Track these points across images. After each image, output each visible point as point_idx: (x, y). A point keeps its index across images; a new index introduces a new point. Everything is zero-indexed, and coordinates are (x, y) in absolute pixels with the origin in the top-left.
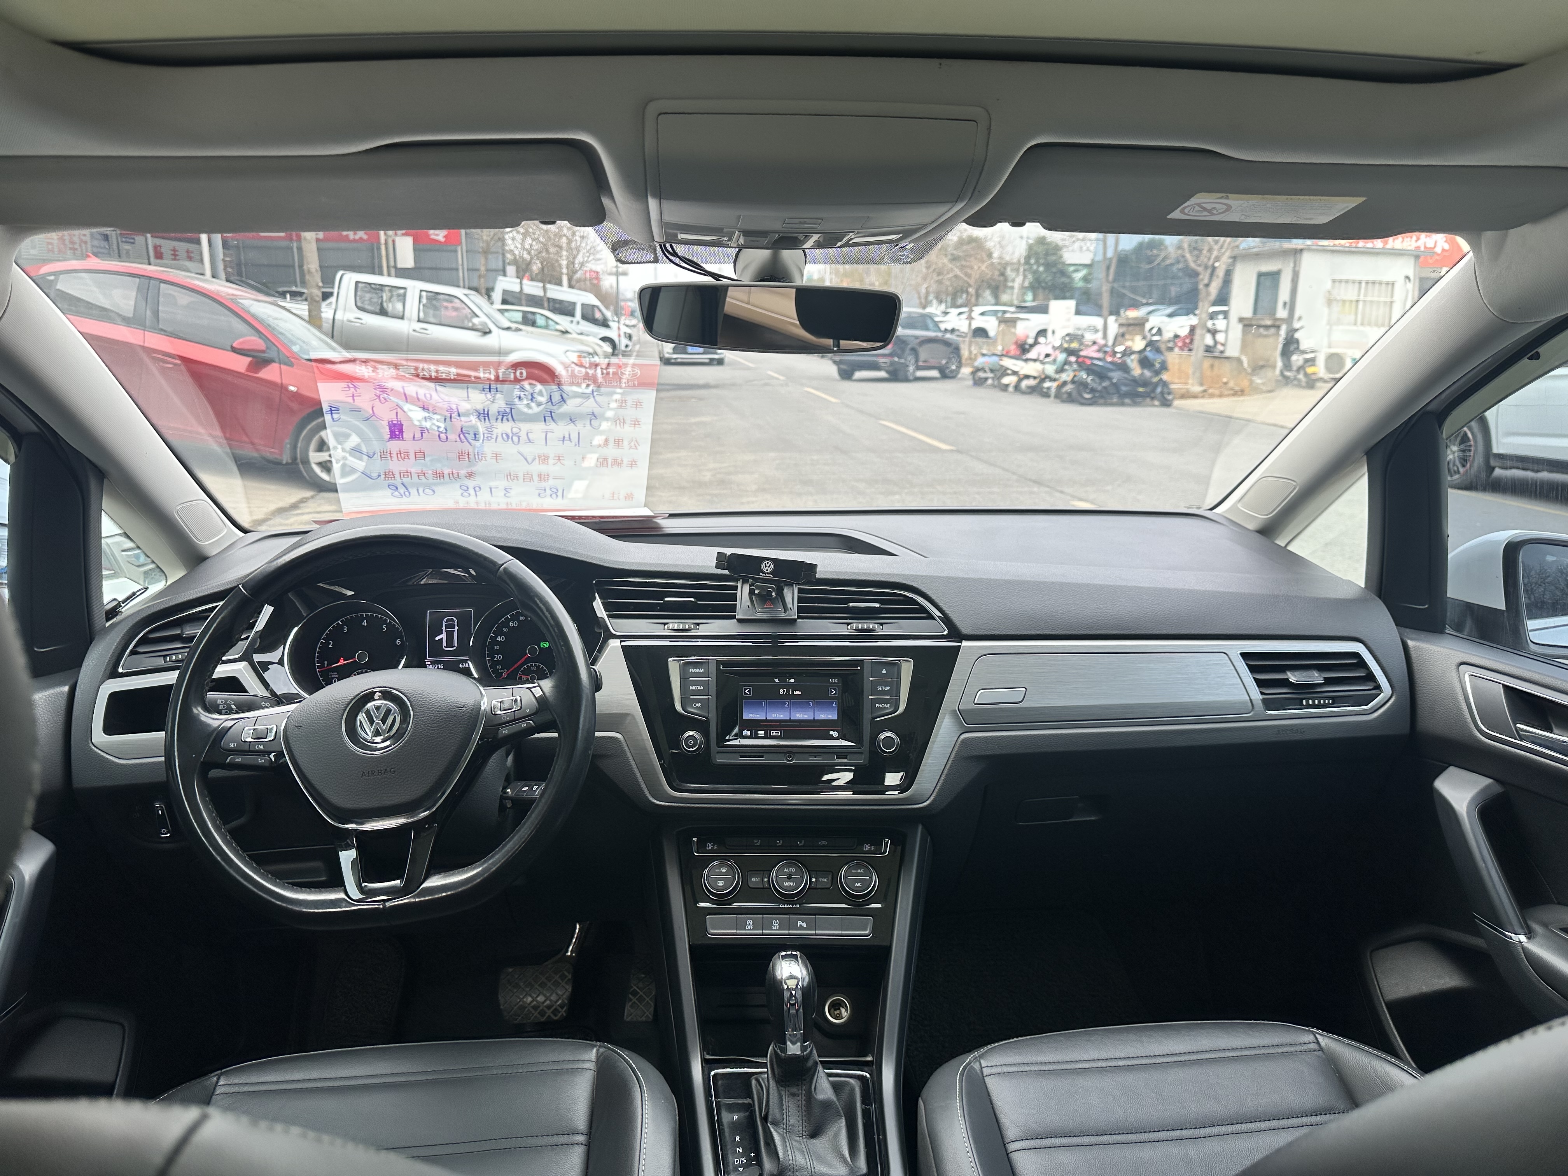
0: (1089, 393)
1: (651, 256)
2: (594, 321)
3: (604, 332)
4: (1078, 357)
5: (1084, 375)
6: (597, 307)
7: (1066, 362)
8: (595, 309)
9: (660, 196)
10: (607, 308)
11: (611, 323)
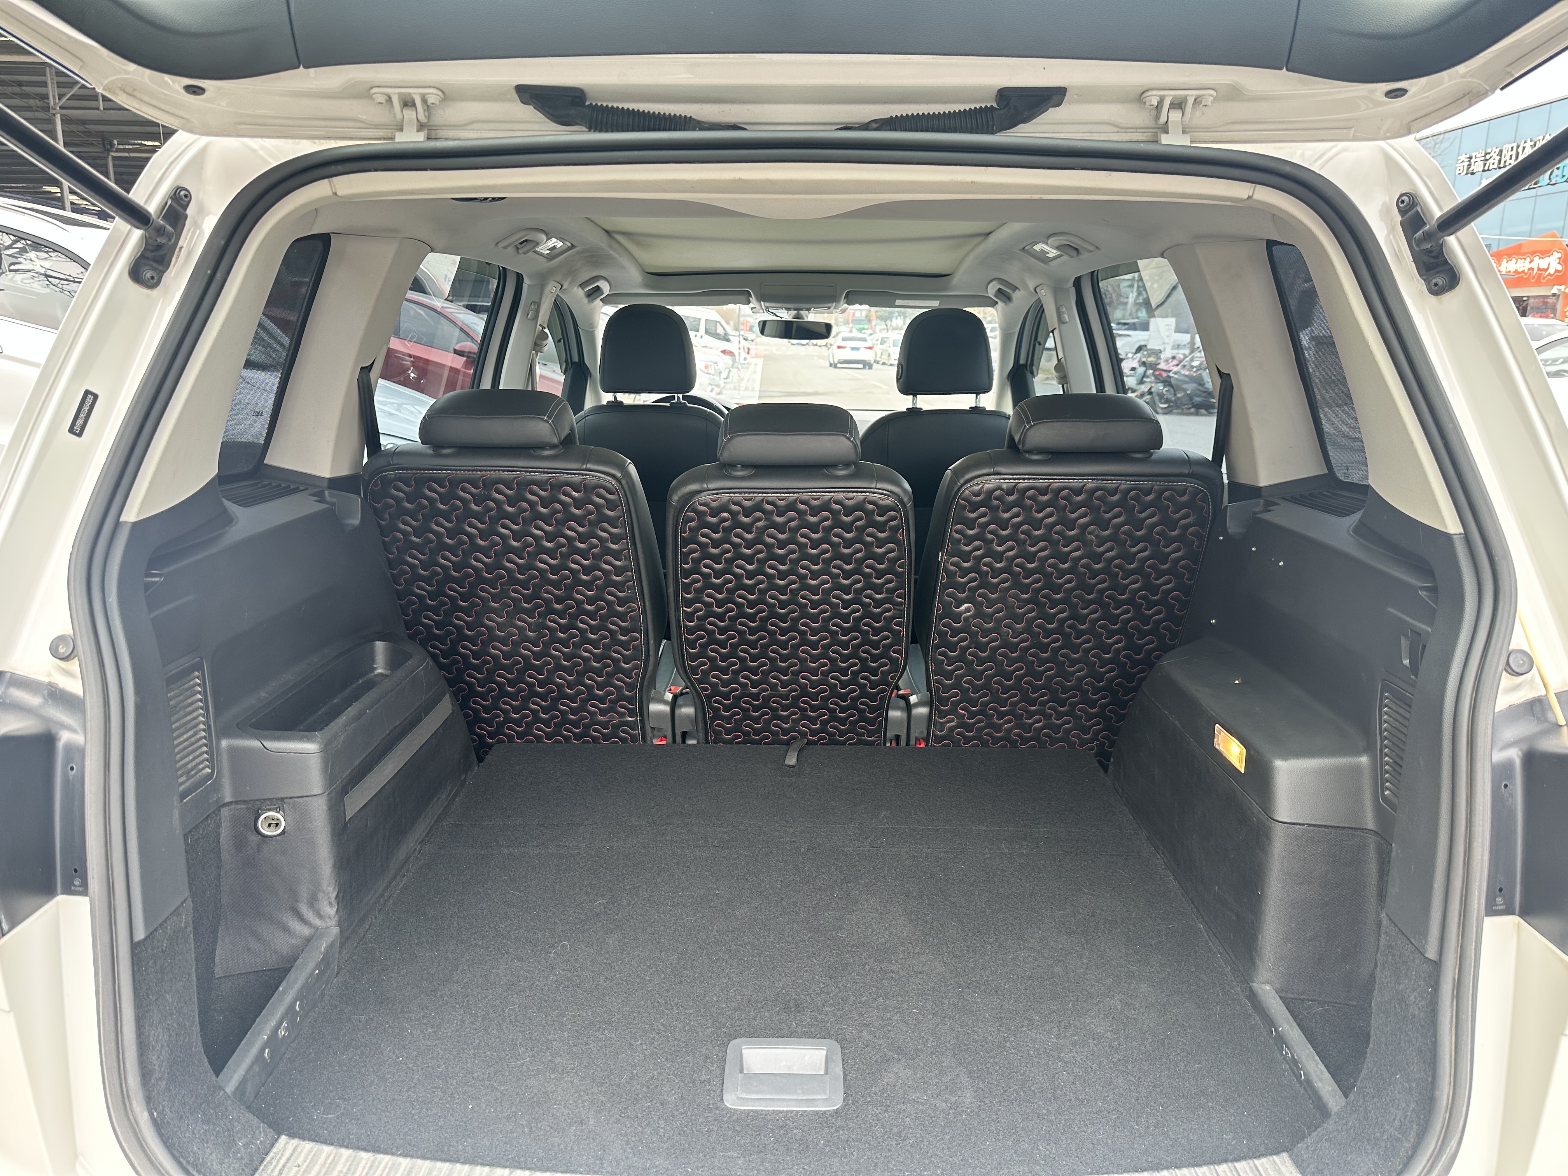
0: (1164, 403)
1: (762, 311)
2: (716, 336)
3: (725, 345)
4: (1155, 370)
5: (1160, 387)
6: (719, 322)
7: (1144, 375)
8: (718, 324)
9: (764, 301)
10: (728, 323)
11: (730, 337)
